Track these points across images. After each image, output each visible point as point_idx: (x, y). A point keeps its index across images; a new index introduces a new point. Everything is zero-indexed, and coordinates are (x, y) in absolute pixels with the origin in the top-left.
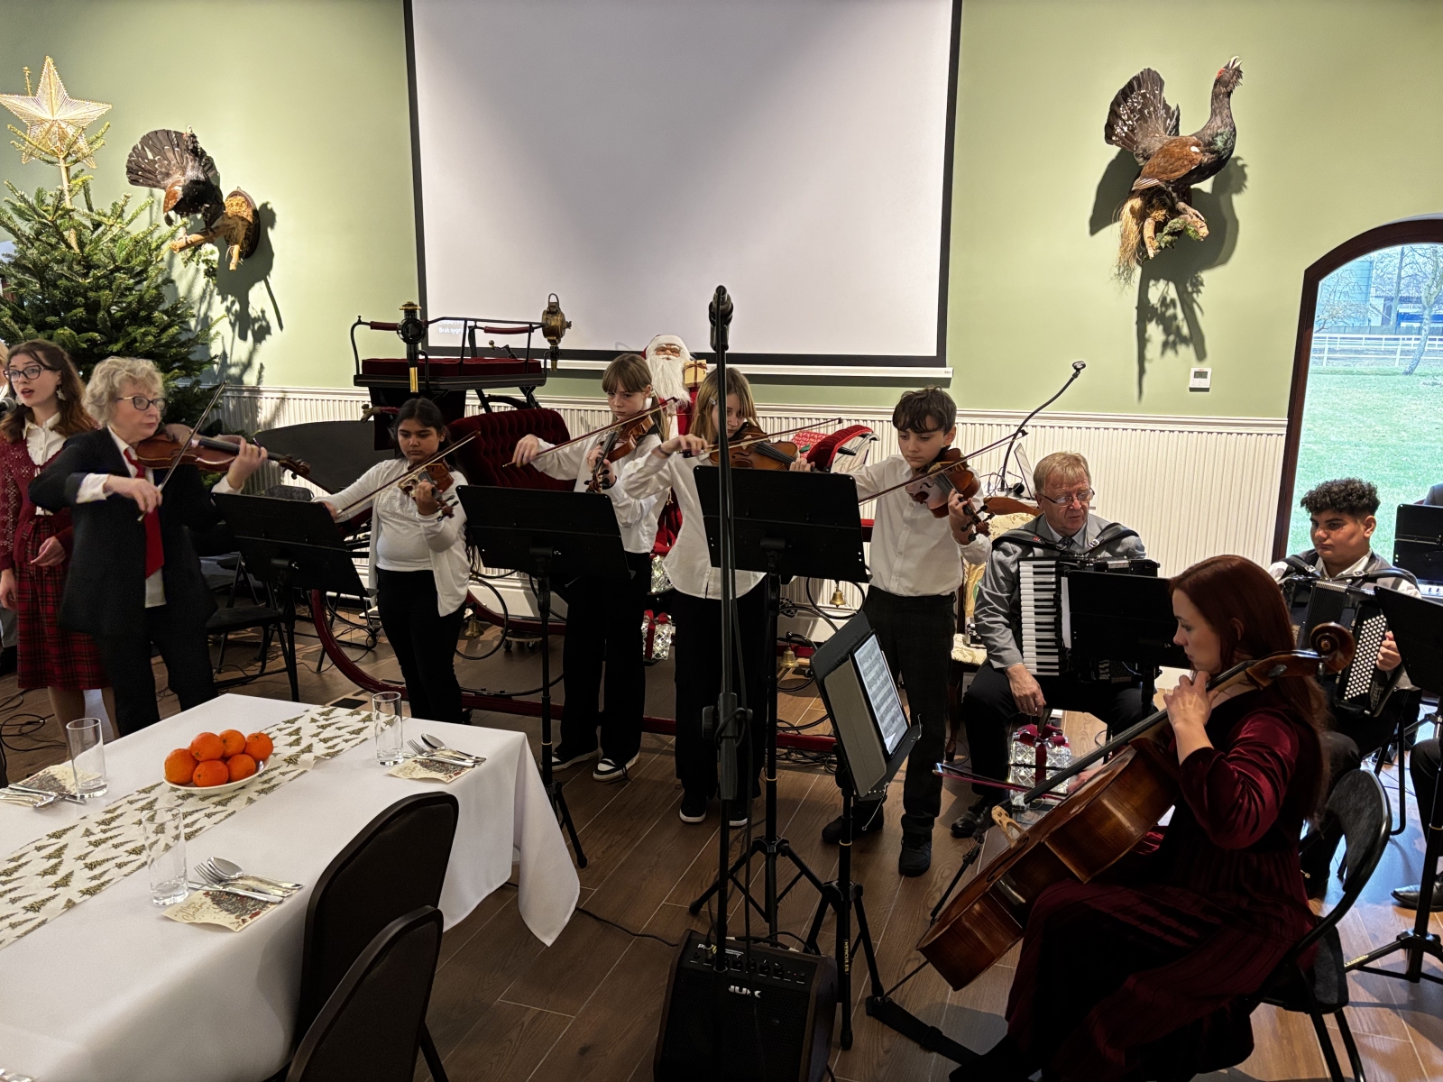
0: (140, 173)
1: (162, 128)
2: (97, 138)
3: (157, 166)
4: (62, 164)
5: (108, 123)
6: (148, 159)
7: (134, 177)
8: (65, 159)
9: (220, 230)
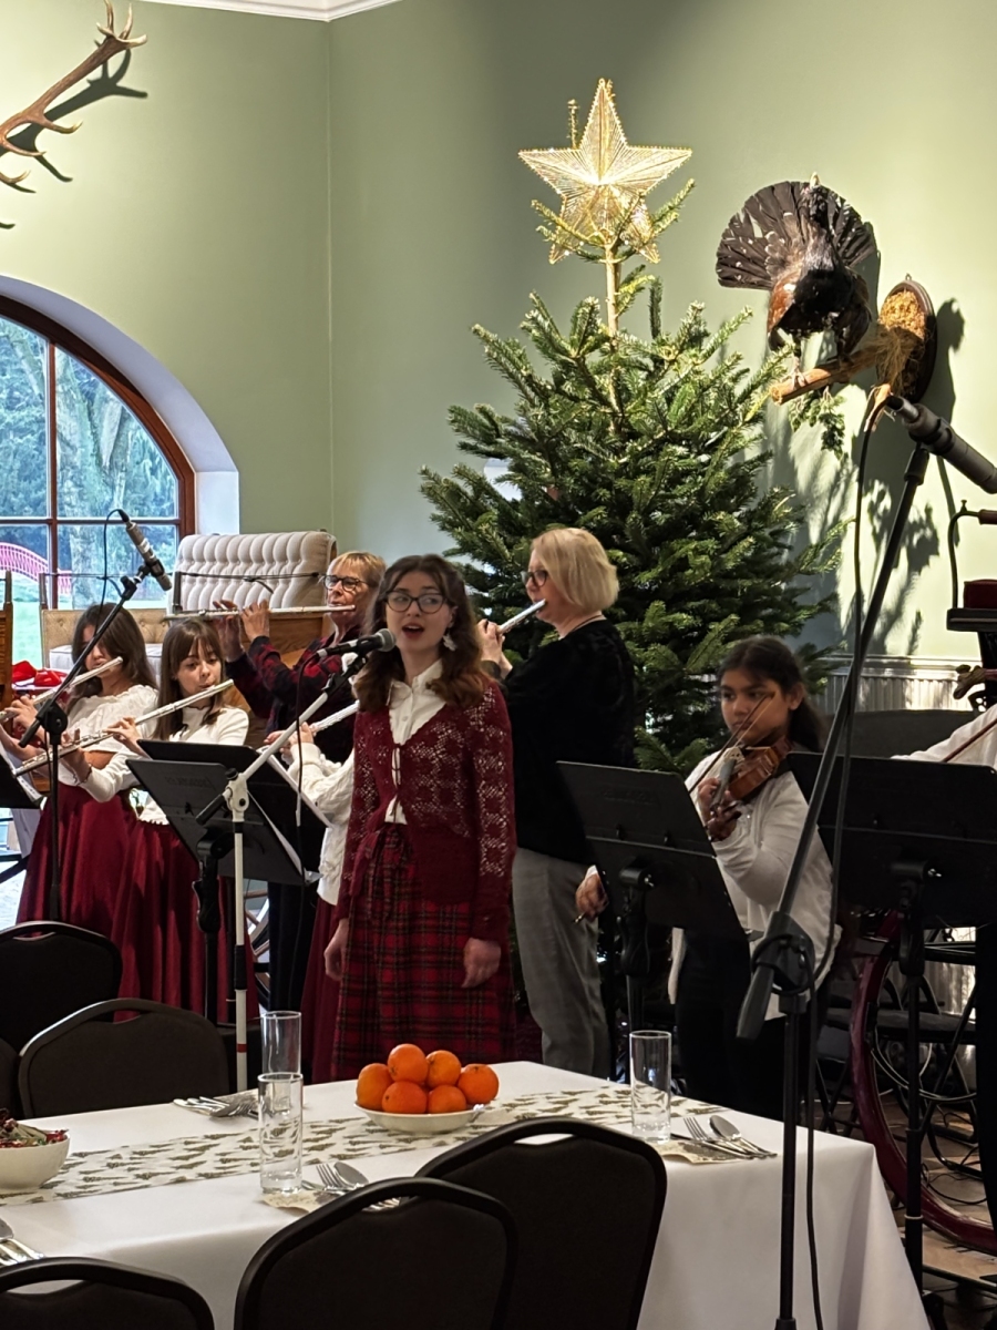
0: (738, 264)
1: (783, 181)
2: (671, 208)
3: (767, 249)
4: (609, 261)
5: (691, 181)
6: (753, 238)
7: (729, 272)
8: (614, 250)
9: (863, 357)
